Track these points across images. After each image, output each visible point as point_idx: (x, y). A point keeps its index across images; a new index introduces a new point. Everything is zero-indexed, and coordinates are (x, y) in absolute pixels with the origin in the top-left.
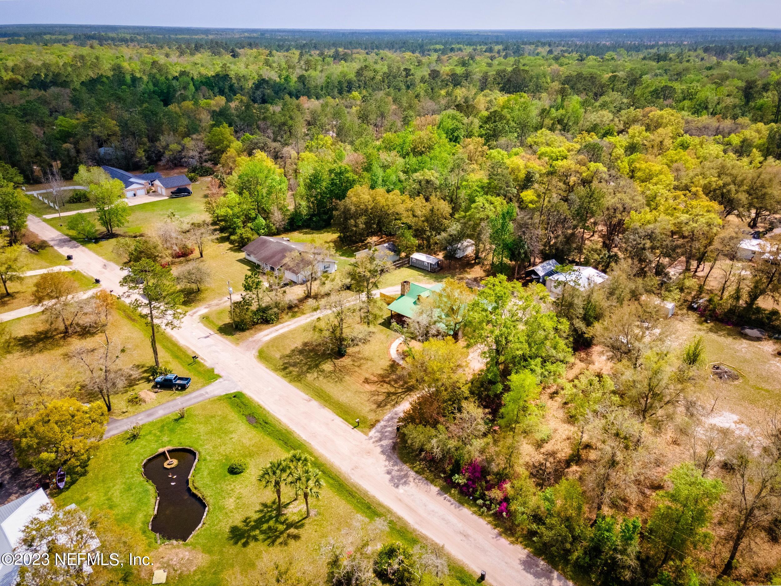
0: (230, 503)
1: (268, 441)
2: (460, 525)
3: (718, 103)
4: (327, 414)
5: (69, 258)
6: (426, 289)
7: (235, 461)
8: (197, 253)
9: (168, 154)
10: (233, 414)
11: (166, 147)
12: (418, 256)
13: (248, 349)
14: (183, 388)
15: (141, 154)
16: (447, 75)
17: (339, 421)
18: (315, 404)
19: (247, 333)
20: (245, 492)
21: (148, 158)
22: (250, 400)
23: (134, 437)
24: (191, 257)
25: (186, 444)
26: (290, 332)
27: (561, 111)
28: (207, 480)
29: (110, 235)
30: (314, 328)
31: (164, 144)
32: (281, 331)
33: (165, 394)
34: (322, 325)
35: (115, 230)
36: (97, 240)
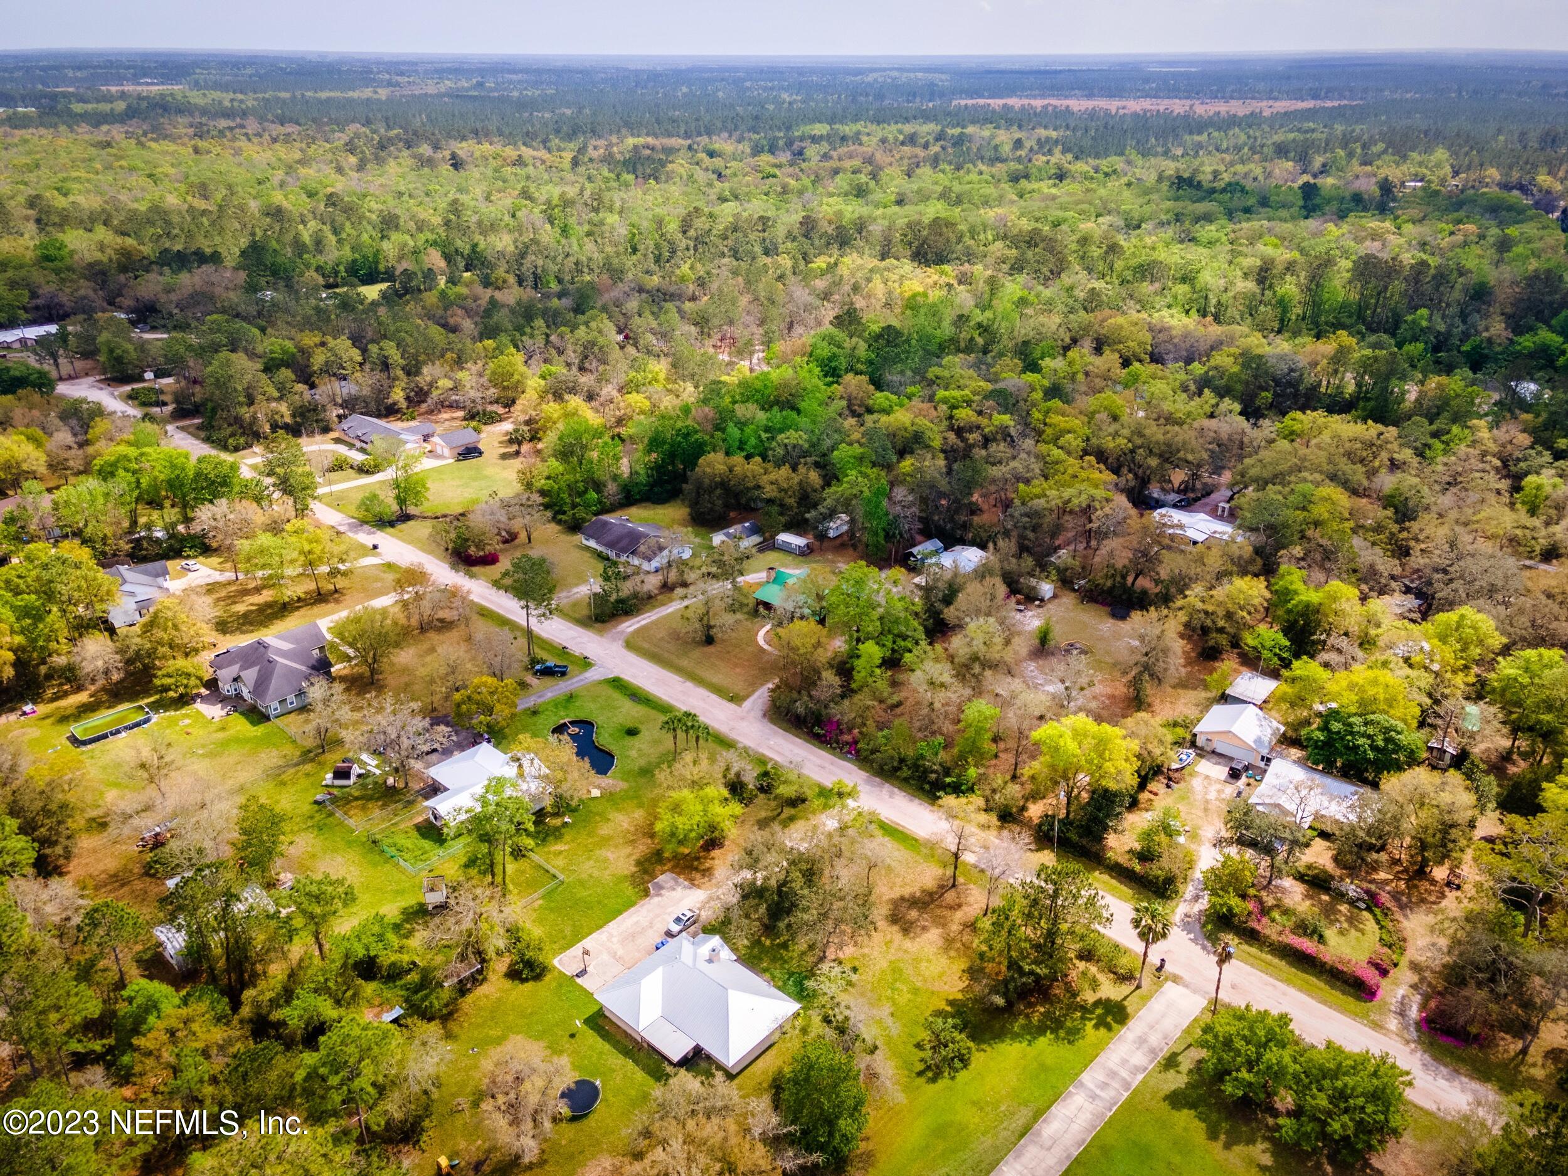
0: (633, 753)
1: (653, 713)
2: (819, 762)
3: (1226, 290)
4: (702, 692)
5: (375, 547)
6: (791, 576)
7: (630, 724)
8: (523, 536)
9: (435, 394)
10: (616, 695)
11: (432, 384)
12: (784, 537)
13: (614, 640)
14: (563, 674)
15: (398, 395)
16: (830, 222)
17: (714, 697)
18: (689, 685)
19: (608, 625)
20: (642, 746)
21: (408, 398)
22: (628, 683)
23: (535, 713)
24: (517, 542)
25: (582, 716)
26: (652, 623)
27: (989, 314)
28: (610, 740)
29: (405, 518)
30: (682, 617)
31: (428, 379)
32: (643, 623)
33: (548, 681)
34: (690, 614)
35: (412, 510)
36: (392, 524)
